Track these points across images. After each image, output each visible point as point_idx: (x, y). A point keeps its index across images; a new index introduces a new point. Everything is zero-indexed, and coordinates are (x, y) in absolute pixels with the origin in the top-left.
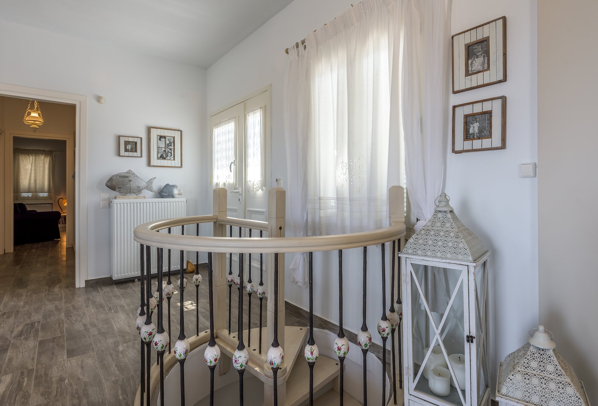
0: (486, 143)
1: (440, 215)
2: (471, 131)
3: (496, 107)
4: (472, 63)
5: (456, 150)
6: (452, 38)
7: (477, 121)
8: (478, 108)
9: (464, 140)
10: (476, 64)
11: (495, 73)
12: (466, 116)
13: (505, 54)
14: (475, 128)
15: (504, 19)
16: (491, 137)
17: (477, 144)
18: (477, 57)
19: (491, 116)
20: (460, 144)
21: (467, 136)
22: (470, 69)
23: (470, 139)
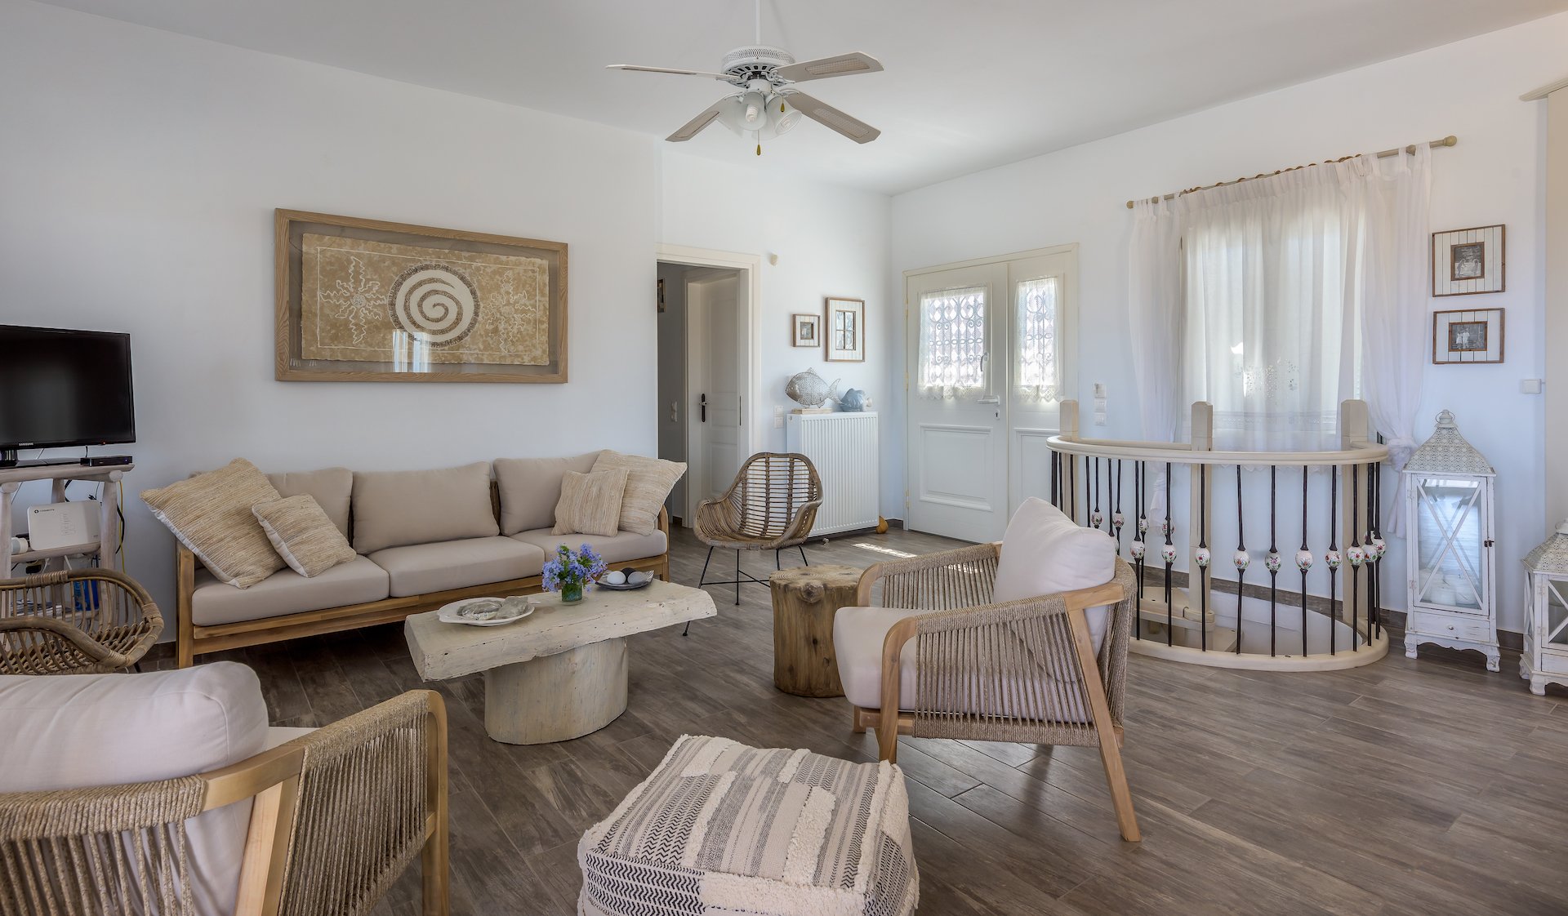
0: (1480, 355)
1: (1444, 432)
2: (1458, 341)
3: (1493, 320)
4: (1459, 267)
5: (1437, 360)
6: (1433, 236)
7: (1466, 331)
8: (1468, 318)
9: (1449, 351)
10: (1466, 269)
11: (1491, 281)
12: (1451, 325)
13: (1504, 264)
14: (1463, 338)
15: (1503, 227)
16: (1486, 349)
17: (1467, 356)
18: (1467, 261)
19: (1486, 328)
20: (1443, 352)
21: (1453, 346)
22: (1457, 272)
23: (1457, 350)
